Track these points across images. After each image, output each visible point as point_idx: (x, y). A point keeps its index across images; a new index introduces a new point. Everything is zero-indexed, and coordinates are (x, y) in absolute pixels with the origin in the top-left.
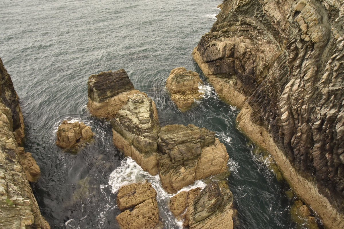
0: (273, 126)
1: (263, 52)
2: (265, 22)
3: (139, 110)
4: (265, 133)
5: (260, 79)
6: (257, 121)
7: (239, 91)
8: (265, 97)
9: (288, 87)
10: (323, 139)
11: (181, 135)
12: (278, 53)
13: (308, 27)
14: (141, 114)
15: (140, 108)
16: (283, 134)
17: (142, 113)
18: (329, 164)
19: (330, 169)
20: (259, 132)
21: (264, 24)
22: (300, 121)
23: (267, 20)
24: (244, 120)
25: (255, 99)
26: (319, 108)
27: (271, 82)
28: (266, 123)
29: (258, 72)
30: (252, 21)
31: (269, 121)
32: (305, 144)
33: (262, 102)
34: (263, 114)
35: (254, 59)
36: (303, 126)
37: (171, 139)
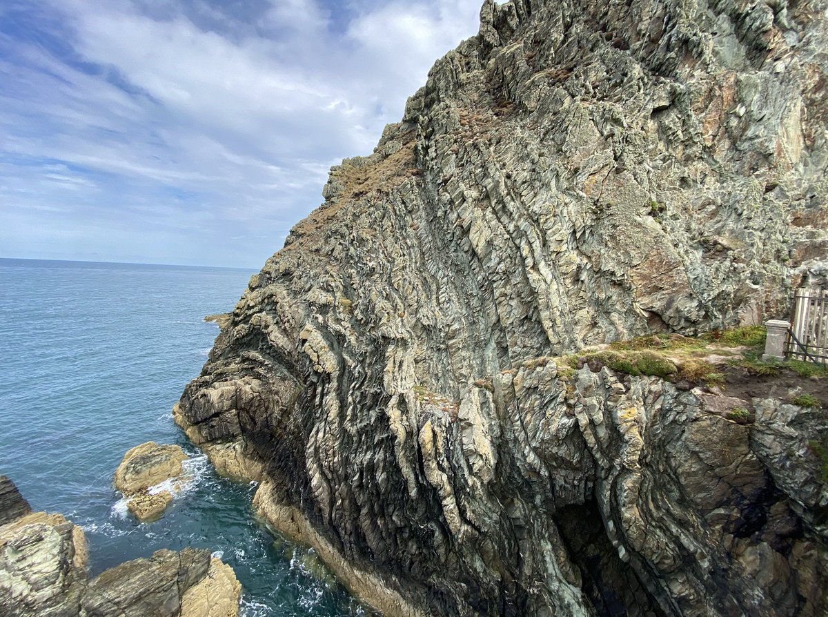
0: (305, 500)
1: (277, 393)
2: (274, 354)
3: (29, 561)
4: (298, 515)
5: (279, 431)
6: (283, 500)
7: (252, 458)
8: (288, 457)
9: (313, 436)
10: (369, 498)
11: (134, 583)
12: (297, 390)
13: (318, 357)
14: (35, 569)
15: (32, 555)
16: (320, 510)
17: (39, 563)
18: (384, 535)
19: (388, 541)
20: (288, 517)
21: (273, 357)
22: (337, 481)
23: (276, 351)
24: (263, 505)
25: (276, 465)
26: (354, 455)
27: (293, 433)
28: (296, 498)
29: (274, 423)
30: (257, 355)
31: (300, 493)
32: (350, 515)
33: (286, 465)
34: (290, 484)
35: (266, 404)
36: (341, 488)
37: (109, 602)
